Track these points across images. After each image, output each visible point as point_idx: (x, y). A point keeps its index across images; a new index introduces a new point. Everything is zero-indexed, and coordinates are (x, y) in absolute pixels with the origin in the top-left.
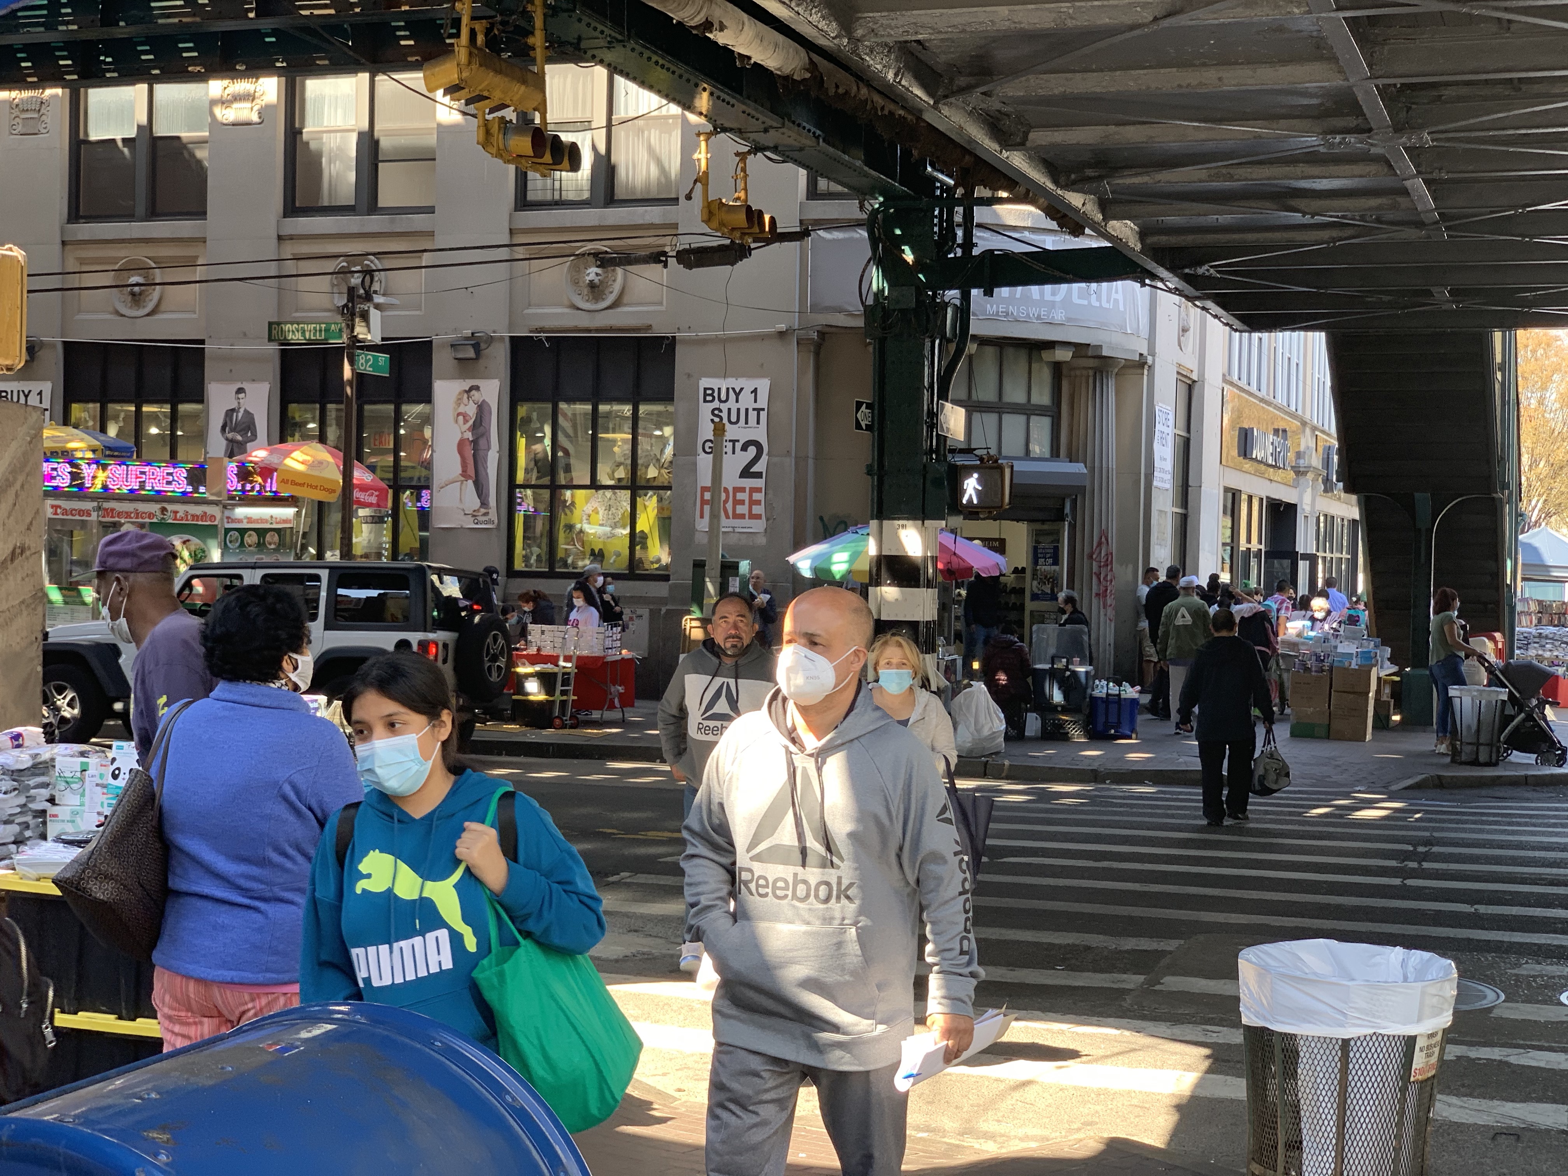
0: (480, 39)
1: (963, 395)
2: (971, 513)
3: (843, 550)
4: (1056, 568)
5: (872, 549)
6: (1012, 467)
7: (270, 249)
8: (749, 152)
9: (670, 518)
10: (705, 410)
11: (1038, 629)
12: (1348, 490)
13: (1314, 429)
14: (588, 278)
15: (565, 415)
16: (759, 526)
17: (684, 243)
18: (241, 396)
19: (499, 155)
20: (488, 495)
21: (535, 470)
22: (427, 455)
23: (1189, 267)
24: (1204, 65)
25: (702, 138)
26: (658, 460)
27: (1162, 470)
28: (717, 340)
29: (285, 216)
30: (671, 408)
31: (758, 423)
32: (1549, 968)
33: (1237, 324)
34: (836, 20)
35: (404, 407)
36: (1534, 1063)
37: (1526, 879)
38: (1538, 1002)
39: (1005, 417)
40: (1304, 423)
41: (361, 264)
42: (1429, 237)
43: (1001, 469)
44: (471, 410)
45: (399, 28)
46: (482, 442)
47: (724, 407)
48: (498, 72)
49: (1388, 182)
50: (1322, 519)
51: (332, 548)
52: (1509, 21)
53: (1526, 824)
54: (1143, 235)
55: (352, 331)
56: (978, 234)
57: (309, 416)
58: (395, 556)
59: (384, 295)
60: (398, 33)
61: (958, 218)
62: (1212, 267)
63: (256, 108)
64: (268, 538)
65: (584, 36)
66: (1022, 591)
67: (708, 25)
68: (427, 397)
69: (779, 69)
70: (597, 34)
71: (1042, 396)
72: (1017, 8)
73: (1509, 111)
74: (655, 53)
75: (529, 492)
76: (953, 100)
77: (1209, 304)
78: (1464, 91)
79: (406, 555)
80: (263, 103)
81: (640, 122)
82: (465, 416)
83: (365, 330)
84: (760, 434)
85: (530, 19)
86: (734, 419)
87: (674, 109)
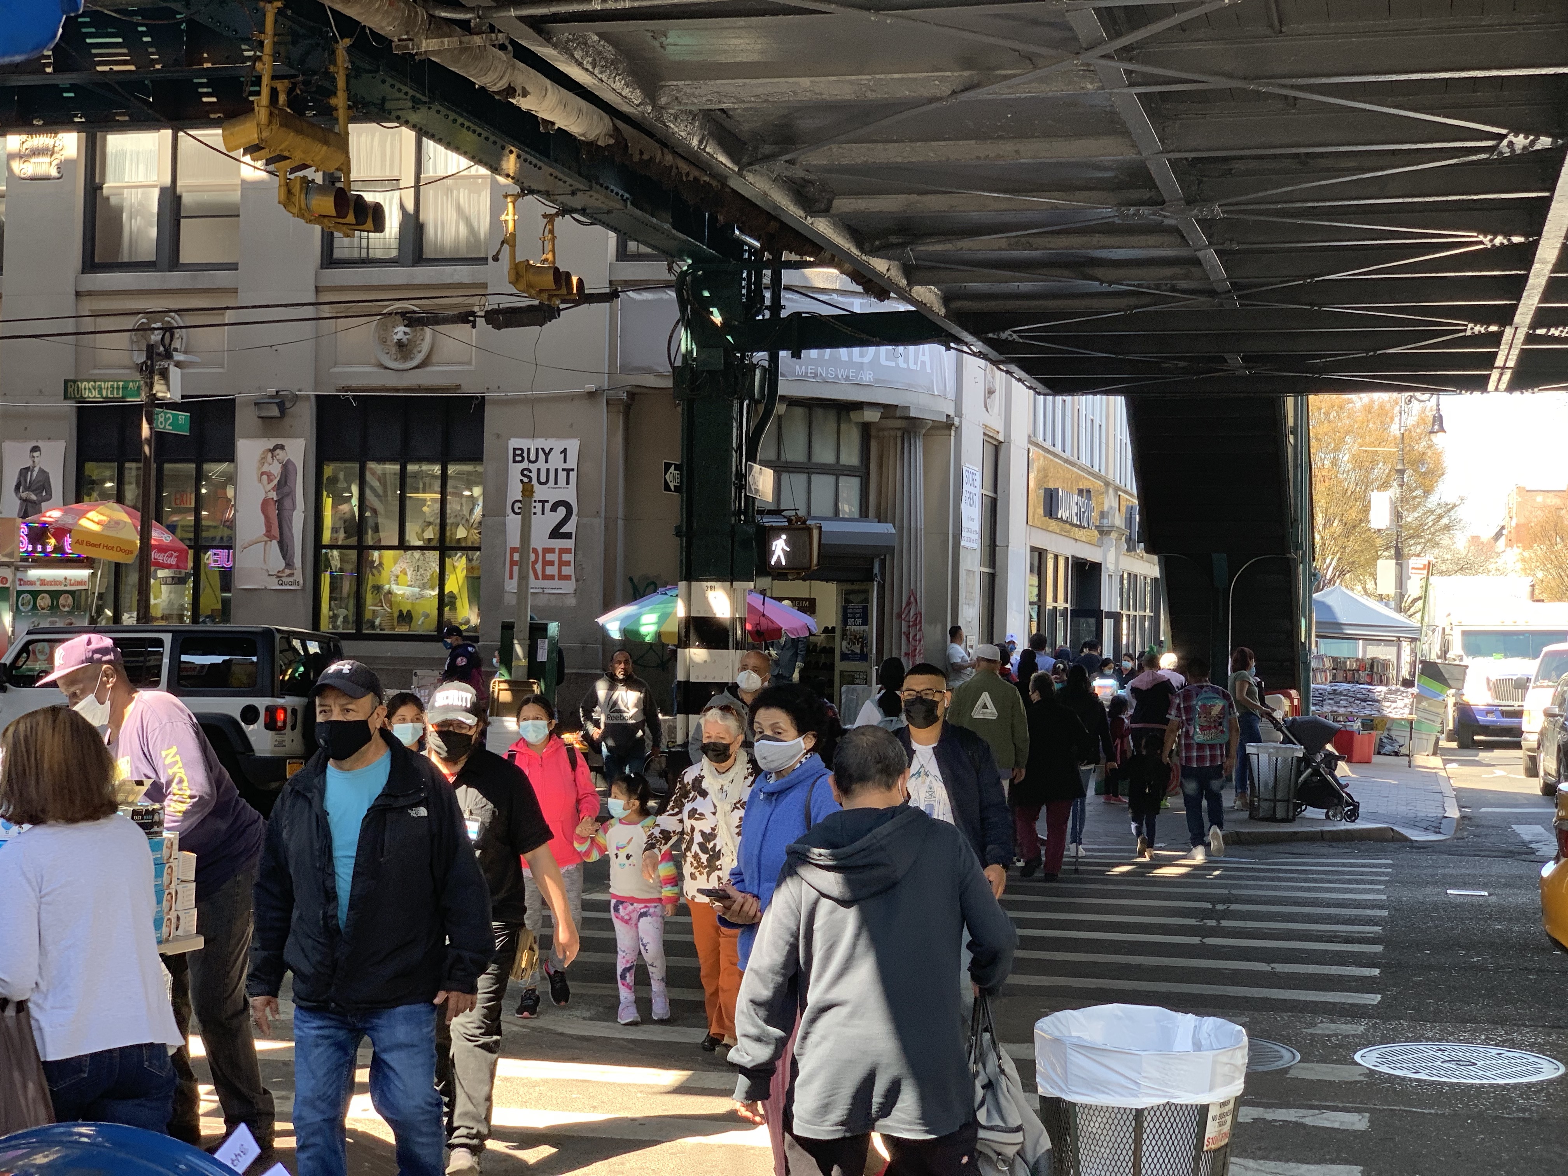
0: (282, 98)
1: (771, 455)
2: (779, 573)
3: (652, 611)
4: (863, 627)
5: (680, 610)
6: (820, 528)
7: (68, 306)
8: (557, 214)
9: (479, 578)
10: (515, 470)
11: (847, 691)
12: (1149, 550)
13: (1117, 489)
14: (396, 337)
15: (373, 473)
16: (568, 587)
17: (492, 303)
18: (36, 454)
19: (301, 215)
20: (293, 556)
21: (342, 530)
22: (229, 514)
23: (993, 332)
24: (1002, 137)
25: (509, 200)
26: (467, 520)
27: (970, 530)
28: (525, 401)
29: (83, 272)
30: (480, 469)
31: (568, 483)
32: (1343, 1026)
33: (1040, 387)
34: (639, 88)
35: (206, 467)
36: (1328, 1124)
37: (1322, 936)
38: (1333, 1062)
39: (814, 477)
40: (1107, 484)
41: (162, 321)
42: (1221, 305)
43: (809, 530)
44: (276, 469)
45: (203, 85)
46: (287, 503)
47: (532, 466)
48: (299, 132)
49: (1183, 252)
50: (1125, 576)
51: (129, 611)
52: (1295, 98)
53: (1322, 881)
54: (947, 300)
55: (151, 389)
56: (787, 296)
57: (108, 473)
58: (195, 619)
59: (185, 353)
60: (201, 90)
61: (766, 280)
62: (1014, 332)
63: (55, 163)
64: (62, 600)
65: (388, 97)
66: (832, 650)
67: (511, 91)
68: (229, 456)
69: (583, 135)
70: (402, 95)
71: (851, 457)
72: (818, 79)
73: (1296, 184)
74: (462, 116)
75: (335, 553)
76: (757, 167)
77: (1013, 368)
78: (1253, 165)
79: (208, 616)
80: (63, 158)
81: (449, 181)
82: (269, 475)
83: (164, 388)
84: (570, 494)
85: (333, 80)
86: (543, 479)
87: (483, 171)
